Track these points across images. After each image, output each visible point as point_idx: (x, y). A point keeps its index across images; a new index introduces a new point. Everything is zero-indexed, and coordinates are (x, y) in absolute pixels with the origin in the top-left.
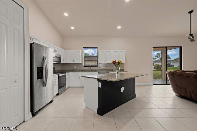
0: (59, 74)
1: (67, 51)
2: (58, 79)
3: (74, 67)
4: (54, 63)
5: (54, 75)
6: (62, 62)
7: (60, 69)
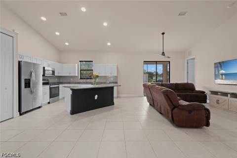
0: (51, 85)
6: (56, 74)
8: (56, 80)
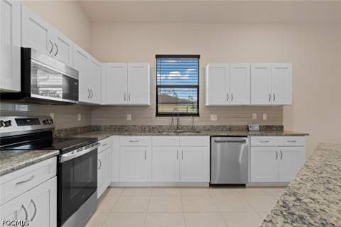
0: (62, 152)
1: (104, 64)
2: (55, 179)
3: (126, 117)
6: (83, 98)
7: (78, 125)
8: (79, 120)
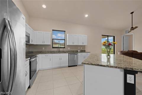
0: (31, 58)
1: (35, 31)
2: (29, 66)
3: (42, 48)
4: (26, 44)
5: (26, 61)
